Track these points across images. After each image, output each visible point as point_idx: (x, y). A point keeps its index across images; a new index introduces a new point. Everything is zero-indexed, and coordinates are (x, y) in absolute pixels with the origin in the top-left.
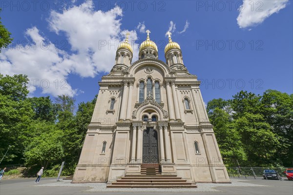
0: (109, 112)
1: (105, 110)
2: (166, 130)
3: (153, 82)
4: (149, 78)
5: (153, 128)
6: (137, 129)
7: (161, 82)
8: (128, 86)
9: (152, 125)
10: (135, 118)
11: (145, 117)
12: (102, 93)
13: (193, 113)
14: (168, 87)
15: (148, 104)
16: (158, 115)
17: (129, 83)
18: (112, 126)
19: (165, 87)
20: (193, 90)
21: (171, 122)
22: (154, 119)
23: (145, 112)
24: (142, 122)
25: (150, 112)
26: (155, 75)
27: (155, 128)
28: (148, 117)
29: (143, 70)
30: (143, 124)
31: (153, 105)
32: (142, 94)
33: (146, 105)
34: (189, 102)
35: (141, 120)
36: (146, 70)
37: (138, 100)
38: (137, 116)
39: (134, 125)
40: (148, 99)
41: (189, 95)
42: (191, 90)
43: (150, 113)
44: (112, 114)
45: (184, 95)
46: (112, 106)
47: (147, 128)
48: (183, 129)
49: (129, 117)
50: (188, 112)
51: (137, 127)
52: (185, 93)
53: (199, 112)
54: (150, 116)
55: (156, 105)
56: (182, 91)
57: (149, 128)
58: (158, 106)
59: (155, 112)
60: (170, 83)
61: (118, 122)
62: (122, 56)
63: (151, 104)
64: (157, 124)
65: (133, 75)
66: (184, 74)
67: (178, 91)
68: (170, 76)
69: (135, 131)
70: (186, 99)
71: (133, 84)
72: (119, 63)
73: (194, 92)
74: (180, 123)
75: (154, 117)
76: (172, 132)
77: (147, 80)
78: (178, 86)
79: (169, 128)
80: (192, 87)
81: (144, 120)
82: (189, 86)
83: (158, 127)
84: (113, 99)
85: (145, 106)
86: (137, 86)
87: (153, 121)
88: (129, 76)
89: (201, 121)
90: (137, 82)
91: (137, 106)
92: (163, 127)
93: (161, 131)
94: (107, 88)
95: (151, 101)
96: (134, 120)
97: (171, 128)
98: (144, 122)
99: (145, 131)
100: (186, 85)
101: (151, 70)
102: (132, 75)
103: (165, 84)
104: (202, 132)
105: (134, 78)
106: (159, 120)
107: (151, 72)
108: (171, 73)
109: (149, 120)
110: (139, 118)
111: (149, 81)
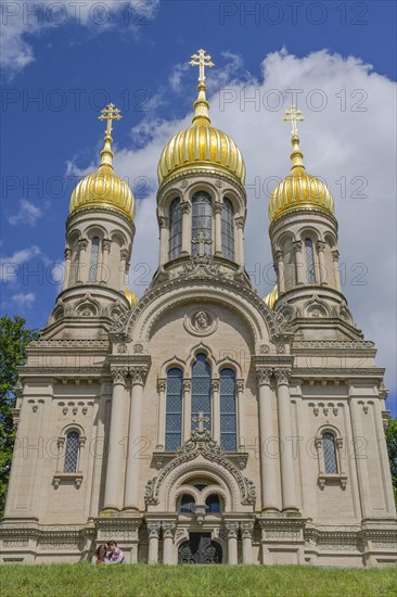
0: (64, 480)
1: (49, 474)
2: (248, 543)
3: (215, 369)
4: (201, 355)
5: (208, 535)
6: (161, 538)
7: (243, 375)
8: (129, 388)
9: (206, 527)
10: (155, 503)
11: (186, 499)
12: (35, 409)
13: (348, 487)
14: (266, 391)
15: (195, 456)
16: (225, 492)
17: (129, 377)
18: (78, 529)
19: (256, 392)
20: (355, 401)
21: (265, 516)
22: (214, 505)
23: (185, 483)
24: (177, 517)
25: (200, 482)
26: (223, 340)
27: (215, 535)
28: (193, 501)
29: (179, 322)
30: (178, 522)
31: (212, 460)
32: (174, 418)
33: (188, 459)
34: (337, 444)
35: (172, 509)
36: (188, 321)
37: (162, 442)
38: (160, 498)
39: (152, 526)
40: (195, 441)
41: (338, 422)
42: (348, 399)
43: (200, 488)
44: (72, 487)
45: (321, 420)
46: (71, 460)
47: (191, 534)
48: (301, 539)
49: (136, 499)
50: (330, 481)
51: (161, 532)
52: (325, 412)
53: (365, 483)
54: (200, 498)
55: (219, 462)
56: (316, 402)
57: (199, 534)
58: (225, 466)
59: (216, 483)
60: (273, 378)
61: (95, 514)
62: (96, 240)
63: (205, 457)
64: (222, 523)
65: (145, 345)
66: (331, 333)
67: (302, 404)
68: (273, 351)
69: (154, 543)
70: (328, 434)
71: (144, 378)
72: (84, 278)
73: (358, 409)
74: (292, 521)
75: (214, 501)
76: (265, 547)
77: (193, 364)
78: (305, 383)
79: (257, 535)
80: (354, 391)
81: (183, 511)
82: (344, 384)
83: (224, 533)
84: (74, 434)
85: (184, 465)
86: (159, 388)
87: (209, 511)
88: (130, 350)
89: (368, 515)
90: (158, 371)
91: (159, 460)
92: (239, 533)
93: (233, 543)
94: (49, 390)
95: (204, 445)
96: (152, 509)
97: (265, 536)
98: (182, 518)
99: (183, 544)
100: (330, 382)
101: (210, 323)
102: (139, 347)
103: (255, 381)
104: (366, 551)
105: (147, 359)
106: (228, 509)
107: (209, 329)
108: (278, 340)
109: (198, 511)
110: (166, 503)
111: (201, 365)
